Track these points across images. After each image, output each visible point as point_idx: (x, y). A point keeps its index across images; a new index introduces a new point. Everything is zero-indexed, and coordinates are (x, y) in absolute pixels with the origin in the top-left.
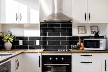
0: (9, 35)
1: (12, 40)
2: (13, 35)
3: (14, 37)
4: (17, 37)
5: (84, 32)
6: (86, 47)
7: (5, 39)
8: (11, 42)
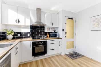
0: (11, 31)
1: (13, 34)
2: (13, 31)
3: (15, 32)
5: (49, 30)
6: (51, 36)
7: (8, 33)
8: (12, 35)
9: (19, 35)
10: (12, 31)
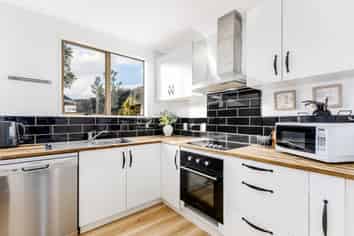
5: (291, 105)
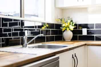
2: (74, 21)
4: (80, 25)
9: (85, 32)
10: (72, 21)
